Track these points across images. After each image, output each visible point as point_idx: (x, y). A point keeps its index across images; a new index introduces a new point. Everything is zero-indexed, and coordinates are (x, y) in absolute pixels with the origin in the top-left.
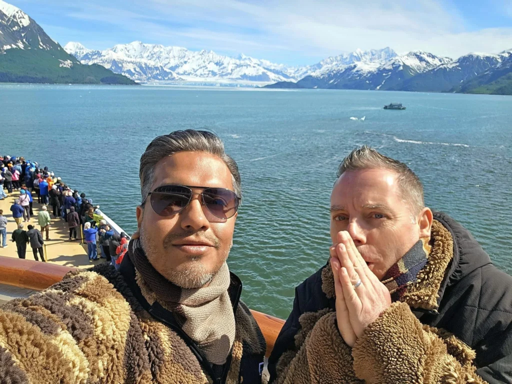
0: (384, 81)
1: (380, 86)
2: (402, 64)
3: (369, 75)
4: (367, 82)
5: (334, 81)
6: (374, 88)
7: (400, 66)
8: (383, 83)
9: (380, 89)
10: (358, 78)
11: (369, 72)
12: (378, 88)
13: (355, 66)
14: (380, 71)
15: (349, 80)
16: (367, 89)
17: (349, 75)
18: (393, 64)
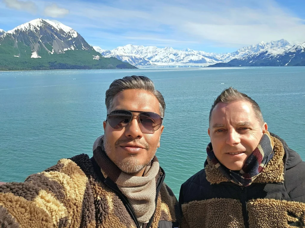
0: (290, 60)
1: (288, 63)
2: (303, 48)
3: (278, 57)
4: (278, 61)
5: (253, 62)
6: (283, 65)
7: (301, 49)
8: (290, 61)
9: (288, 65)
10: (270, 59)
11: (278, 55)
12: (286, 64)
13: (267, 52)
14: (287, 54)
15: (264, 60)
16: (278, 66)
17: (263, 58)
18: (296, 48)
